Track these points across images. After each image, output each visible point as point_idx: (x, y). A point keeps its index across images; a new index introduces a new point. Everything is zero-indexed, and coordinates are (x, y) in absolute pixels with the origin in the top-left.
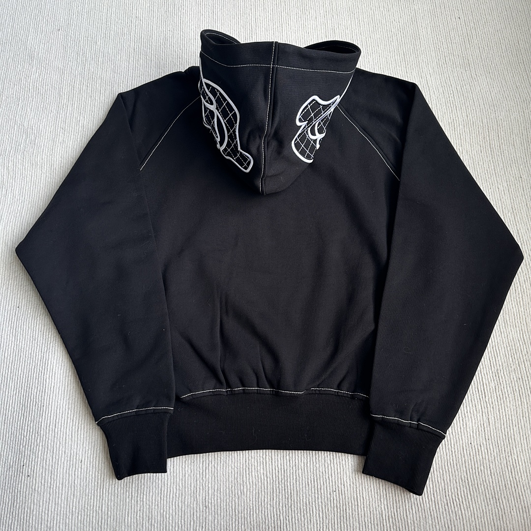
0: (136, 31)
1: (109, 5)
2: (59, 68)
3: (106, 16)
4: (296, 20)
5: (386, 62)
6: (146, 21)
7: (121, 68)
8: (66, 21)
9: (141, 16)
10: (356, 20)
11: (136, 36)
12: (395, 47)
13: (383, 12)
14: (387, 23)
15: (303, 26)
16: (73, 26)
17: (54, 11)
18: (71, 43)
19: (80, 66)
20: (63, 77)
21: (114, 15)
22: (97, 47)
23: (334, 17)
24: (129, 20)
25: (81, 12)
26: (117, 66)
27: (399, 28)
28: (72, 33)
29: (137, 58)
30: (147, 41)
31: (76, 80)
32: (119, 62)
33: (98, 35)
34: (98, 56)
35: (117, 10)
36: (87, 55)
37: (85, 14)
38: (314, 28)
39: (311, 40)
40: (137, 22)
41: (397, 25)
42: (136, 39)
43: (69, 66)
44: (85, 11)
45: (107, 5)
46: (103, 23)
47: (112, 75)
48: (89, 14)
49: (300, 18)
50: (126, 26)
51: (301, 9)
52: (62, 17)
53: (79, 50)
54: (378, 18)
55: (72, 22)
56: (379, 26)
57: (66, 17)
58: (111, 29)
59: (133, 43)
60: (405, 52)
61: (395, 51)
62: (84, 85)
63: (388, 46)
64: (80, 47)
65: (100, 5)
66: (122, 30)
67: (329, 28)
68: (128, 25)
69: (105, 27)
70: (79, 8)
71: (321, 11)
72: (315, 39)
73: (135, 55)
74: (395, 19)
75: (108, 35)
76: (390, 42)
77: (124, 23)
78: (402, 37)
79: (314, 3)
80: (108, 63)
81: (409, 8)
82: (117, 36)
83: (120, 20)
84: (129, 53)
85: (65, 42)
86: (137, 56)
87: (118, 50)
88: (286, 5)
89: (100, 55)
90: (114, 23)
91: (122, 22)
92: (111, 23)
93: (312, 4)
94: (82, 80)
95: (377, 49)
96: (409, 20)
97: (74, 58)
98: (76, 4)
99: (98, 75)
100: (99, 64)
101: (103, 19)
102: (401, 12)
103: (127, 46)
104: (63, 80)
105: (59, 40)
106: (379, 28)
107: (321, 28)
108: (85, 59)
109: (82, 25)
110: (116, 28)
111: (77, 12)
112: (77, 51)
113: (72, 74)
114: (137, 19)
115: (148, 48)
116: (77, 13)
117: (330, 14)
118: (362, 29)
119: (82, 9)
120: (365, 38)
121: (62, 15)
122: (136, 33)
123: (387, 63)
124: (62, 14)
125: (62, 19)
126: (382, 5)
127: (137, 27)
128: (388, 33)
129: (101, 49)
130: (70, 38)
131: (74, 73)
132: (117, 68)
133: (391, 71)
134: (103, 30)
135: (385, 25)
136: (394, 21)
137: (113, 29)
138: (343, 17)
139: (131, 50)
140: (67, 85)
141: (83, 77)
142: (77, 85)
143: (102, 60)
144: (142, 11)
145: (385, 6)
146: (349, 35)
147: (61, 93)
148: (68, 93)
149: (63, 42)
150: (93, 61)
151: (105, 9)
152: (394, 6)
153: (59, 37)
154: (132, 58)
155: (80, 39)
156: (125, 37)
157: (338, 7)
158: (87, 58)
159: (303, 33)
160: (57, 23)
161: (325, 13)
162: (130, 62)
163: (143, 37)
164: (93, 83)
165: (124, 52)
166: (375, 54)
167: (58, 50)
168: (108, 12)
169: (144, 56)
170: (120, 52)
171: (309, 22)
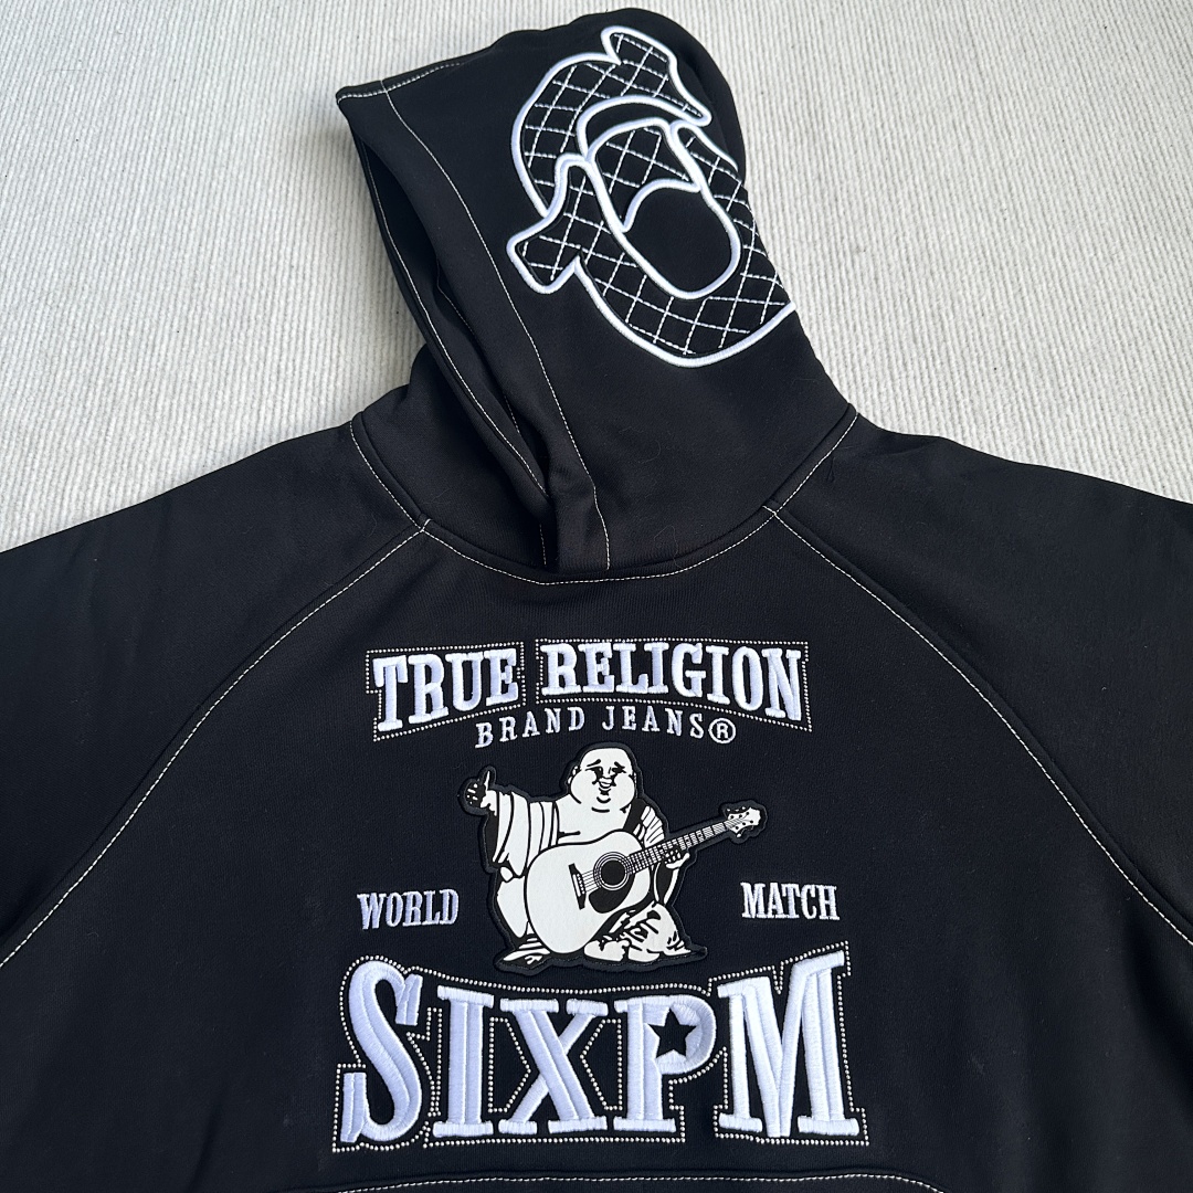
0: (289, 311)
1: (207, 226)
2: (22, 431)
3: (194, 261)
4: (810, 285)
5: (1126, 428)
6: (321, 280)
7: (230, 435)
8: (63, 275)
9: (308, 265)
10: (1009, 286)
11: (287, 327)
12: (1150, 379)
13: (1095, 263)
14: (1113, 299)
15: (833, 305)
16: (86, 292)
17: (31, 244)
18: (73, 346)
19: (92, 422)
20: (30, 460)
21: (221, 259)
22: (155, 359)
23: (936, 276)
24: (266, 276)
25: (115, 249)
26: (216, 425)
27: (1154, 317)
28: (80, 314)
29: (286, 400)
30: (322, 345)
31: (73, 472)
32: (225, 413)
33: (162, 323)
34: (155, 390)
35: (230, 243)
36: (121, 385)
37: (128, 255)
38: (870, 309)
39: (866, 351)
40: (293, 281)
41: (1147, 305)
42: (286, 338)
43: (54, 421)
44: (130, 244)
45: (199, 229)
46: (183, 284)
47: (196, 456)
48: (141, 255)
49: (823, 281)
50: (257, 296)
51: (826, 249)
52: (52, 264)
53: (96, 369)
54: (1080, 282)
55: (82, 278)
56: (1087, 306)
57: (66, 263)
58: (206, 303)
59: (277, 350)
60: (1185, 394)
61: (1154, 389)
62: (99, 488)
63: (1126, 373)
64: (98, 360)
65: (180, 227)
66: (240, 308)
67: (922, 312)
68: (263, 292)
69: (187, 295)
70: (111, 236)
71: (891, 258)
72: (876, 347)
73: (280, 392)
74: (1137, 284)
75: (197, 322)
76: (1130, 360)
77: (251, 285)
78: (1170, 344)
79: (865, 231)
80: (188, 416)
81: (1178, 253)
82: (224, 325)
83: (239, 277)
84: (259, 383)
85: (53, 342)
86: (287, 395)
87: (223, 374)
88: (777, 236)
89: (163, 387)
90: (217, 286)
91: (245, 281)
92: (207, 285)
93: (859, 235)
94: (95, 472)
95: (1092, 382)
96: (1182, 289)
97: (76, 394)
98: (101, 224)
99: (150, 458)
100: (158, 417)
101: (185, 272)
102: (1153, 264)
103: (255, 359)
104: (28, 469)
105: (34, 335)
106: (1089, 316)
107: (896, 311)
108: (110, 400)
109: (113, 289)
110: (221, 300)
111: (101, 250)
112: (89, 371)
113: (62, 450)
114: (293, 276)
115: (326, 367)
116: (101, 253)
117: (921, 265)
118: (1030, 315)
119: (118, 238)
120: (1045, 346)
121: (53, 259)
122: (289, 318)
123: (1131, 430)
124: (55, 254)
125: (51, 270)
126: (1089, 240)
127: (291, 299)
128: (1121, 331)
129: (168, 368)
130: (70, 329)
131: (69, 448)
132: (215, 433)
133: (1151, 459)
134: (179, 305)
135: (1108, 305)
136: (1133, 293)
137: (213, 305)
138: (965, 278)
139: (268, 373)
140: (39, 488)
141: (97, 461)
142: (76, 487)
143: (167, 404)
144: (310, 249)
145: (1098, 246)
146: (992, 336)
147: (18, 517)
148: (41, 517)
149: (46, 342)
150: (138, 407)
151: (191, 241)
152: (1126, 246)
153: (36, 325)
154: (270, 402)
155: (103, 333)
156: (251, 332)
157: (944, 246)
158: (118, 398)
159: (837, 328)
160: (34, 282)
161: (905, 262)
162: (262, 413)
163: (308, 332)
164: (130, 483)
165: (245, 379)
166: (1086, 400)
167: (27, 368)
168: (203, 249)
169: (310, 393)
170: (229, 378)
171: (854, 291)
